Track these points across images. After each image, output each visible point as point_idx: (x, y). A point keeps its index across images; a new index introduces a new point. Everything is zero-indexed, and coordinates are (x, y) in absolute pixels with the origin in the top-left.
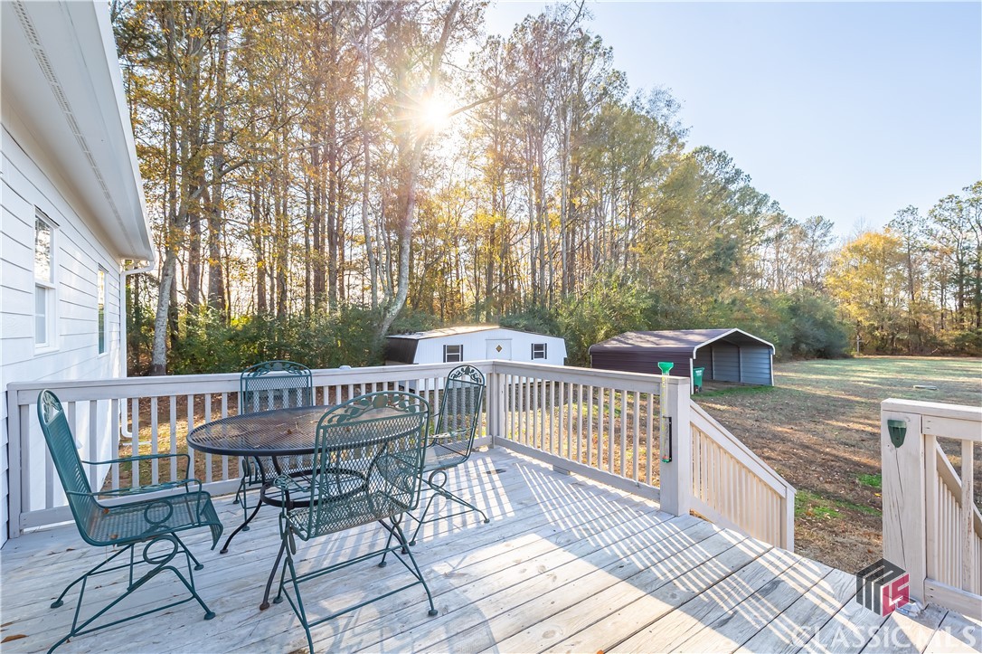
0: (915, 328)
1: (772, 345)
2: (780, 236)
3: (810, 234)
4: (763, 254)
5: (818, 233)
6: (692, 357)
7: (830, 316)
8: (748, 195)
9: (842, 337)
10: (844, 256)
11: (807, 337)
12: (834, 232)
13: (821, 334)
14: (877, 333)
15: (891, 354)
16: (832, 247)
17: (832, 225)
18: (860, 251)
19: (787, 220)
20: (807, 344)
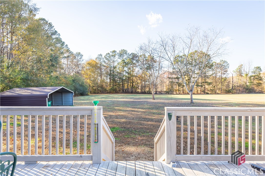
0: (102, 87)
1: (73, 92)
2: (68, 57)
3: (77, 57)
4: (63, 62)
5: (79, 57)
6: (47, 97)
7: (83, 83)
8: (59, 40)
9: (86, 89)
10: (86, 65)
11: (78, 89)
12: (83, 58)
13: (81, 88)
14: (94, 88)
15: (97, 94)
16: (83, 62)
17: (83, 55)
18: (90, 64)
19: (70, 51)
20: (78, 91)
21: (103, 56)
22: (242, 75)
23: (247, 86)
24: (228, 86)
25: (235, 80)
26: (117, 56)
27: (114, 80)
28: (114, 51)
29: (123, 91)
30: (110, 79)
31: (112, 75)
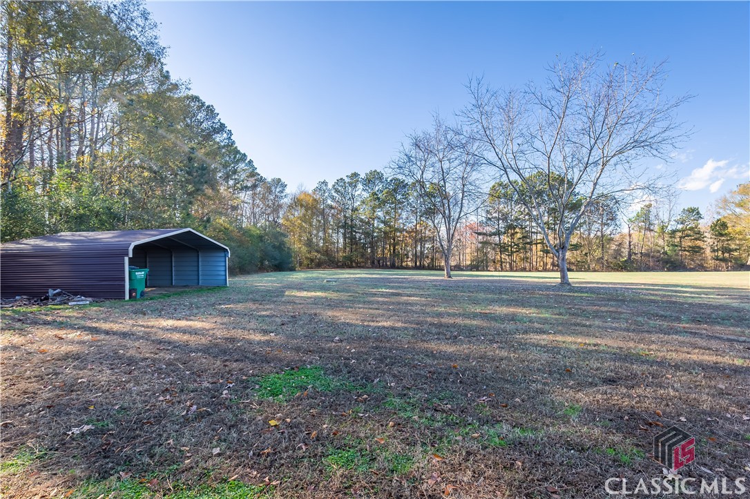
1: (228, 249)
3: (273, 190)
5: (278, 190)
6: (127, 255)
11: (268, 256)
16: (285, 200)
17: (286, 185)
18: (301, 203)
20: (270, 259)
21: (330, 186)
22: (652, 227)
23: (665, 253)
24: (618, 253)
25: (635, 240)
26: (360, 186)
27: (353, 238)
28: (355, 175)
29: (373, 263)
30: (344, 235)
31: (348, 227)
